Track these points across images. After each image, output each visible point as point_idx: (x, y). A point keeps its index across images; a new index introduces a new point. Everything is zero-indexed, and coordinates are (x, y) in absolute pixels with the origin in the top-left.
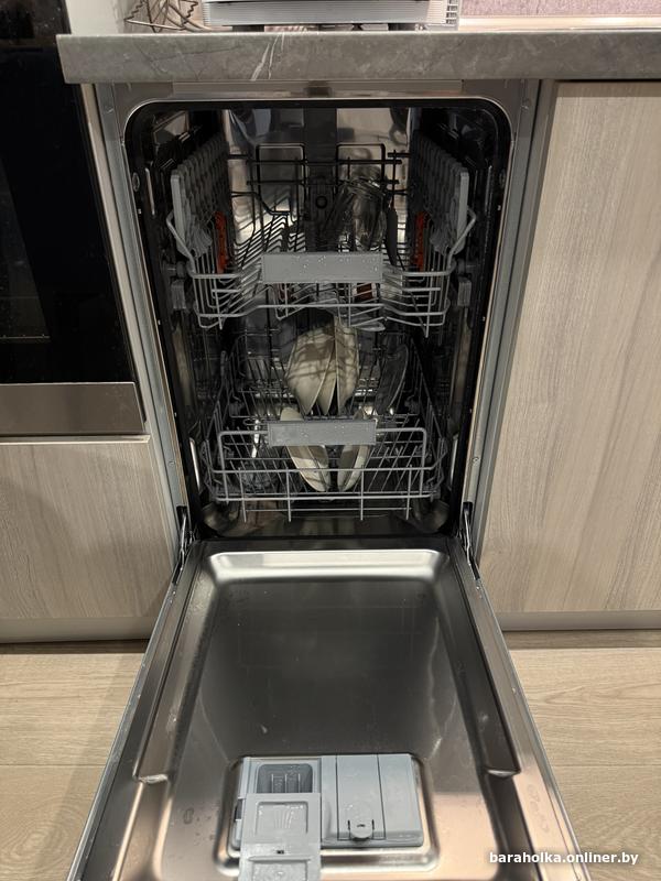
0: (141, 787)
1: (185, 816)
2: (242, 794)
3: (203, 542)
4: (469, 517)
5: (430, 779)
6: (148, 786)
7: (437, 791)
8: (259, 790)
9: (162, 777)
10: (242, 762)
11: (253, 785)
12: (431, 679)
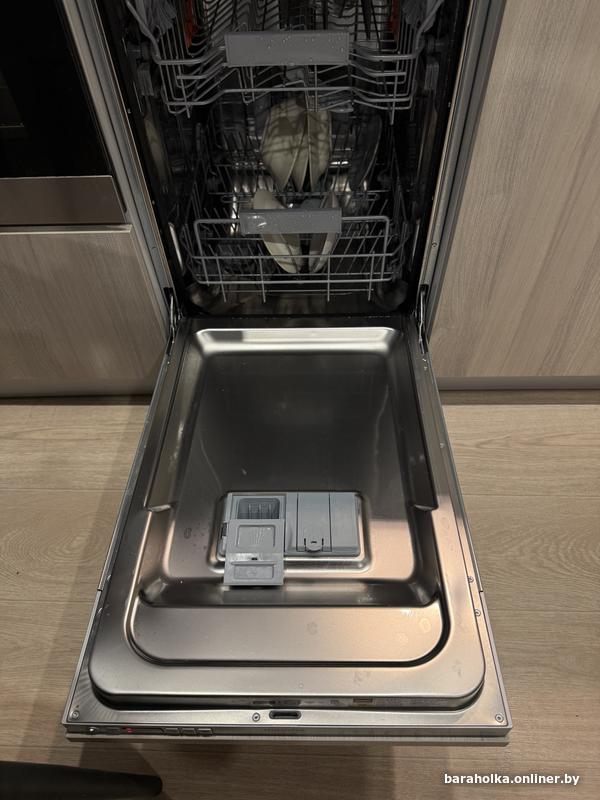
0: (150, 514)
1: (185, 534)
2: (227, 519)
3: (190, 320)
4: (425, 297)
5: (369, 510)
6: (156, 514)
7: (373, 518)
8: (240, 517)
9: (166, 507)
10: (226, 496)
11: (234, 513)
12: (377, 435)
